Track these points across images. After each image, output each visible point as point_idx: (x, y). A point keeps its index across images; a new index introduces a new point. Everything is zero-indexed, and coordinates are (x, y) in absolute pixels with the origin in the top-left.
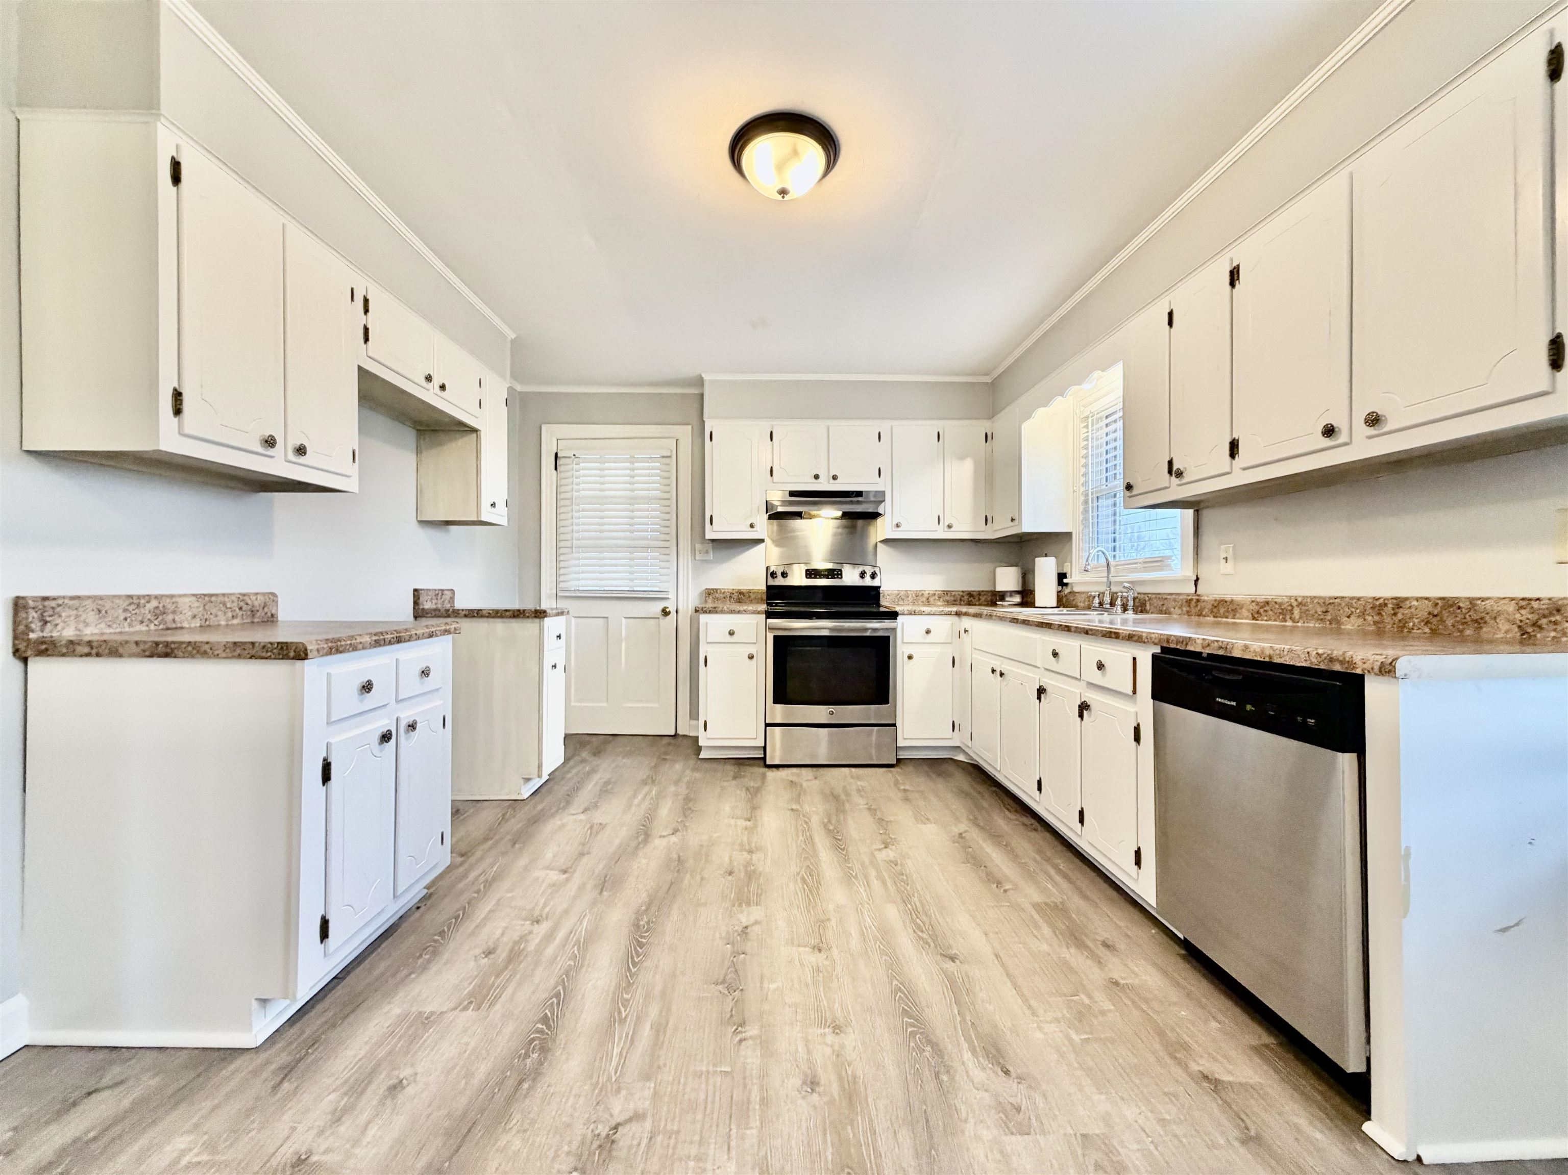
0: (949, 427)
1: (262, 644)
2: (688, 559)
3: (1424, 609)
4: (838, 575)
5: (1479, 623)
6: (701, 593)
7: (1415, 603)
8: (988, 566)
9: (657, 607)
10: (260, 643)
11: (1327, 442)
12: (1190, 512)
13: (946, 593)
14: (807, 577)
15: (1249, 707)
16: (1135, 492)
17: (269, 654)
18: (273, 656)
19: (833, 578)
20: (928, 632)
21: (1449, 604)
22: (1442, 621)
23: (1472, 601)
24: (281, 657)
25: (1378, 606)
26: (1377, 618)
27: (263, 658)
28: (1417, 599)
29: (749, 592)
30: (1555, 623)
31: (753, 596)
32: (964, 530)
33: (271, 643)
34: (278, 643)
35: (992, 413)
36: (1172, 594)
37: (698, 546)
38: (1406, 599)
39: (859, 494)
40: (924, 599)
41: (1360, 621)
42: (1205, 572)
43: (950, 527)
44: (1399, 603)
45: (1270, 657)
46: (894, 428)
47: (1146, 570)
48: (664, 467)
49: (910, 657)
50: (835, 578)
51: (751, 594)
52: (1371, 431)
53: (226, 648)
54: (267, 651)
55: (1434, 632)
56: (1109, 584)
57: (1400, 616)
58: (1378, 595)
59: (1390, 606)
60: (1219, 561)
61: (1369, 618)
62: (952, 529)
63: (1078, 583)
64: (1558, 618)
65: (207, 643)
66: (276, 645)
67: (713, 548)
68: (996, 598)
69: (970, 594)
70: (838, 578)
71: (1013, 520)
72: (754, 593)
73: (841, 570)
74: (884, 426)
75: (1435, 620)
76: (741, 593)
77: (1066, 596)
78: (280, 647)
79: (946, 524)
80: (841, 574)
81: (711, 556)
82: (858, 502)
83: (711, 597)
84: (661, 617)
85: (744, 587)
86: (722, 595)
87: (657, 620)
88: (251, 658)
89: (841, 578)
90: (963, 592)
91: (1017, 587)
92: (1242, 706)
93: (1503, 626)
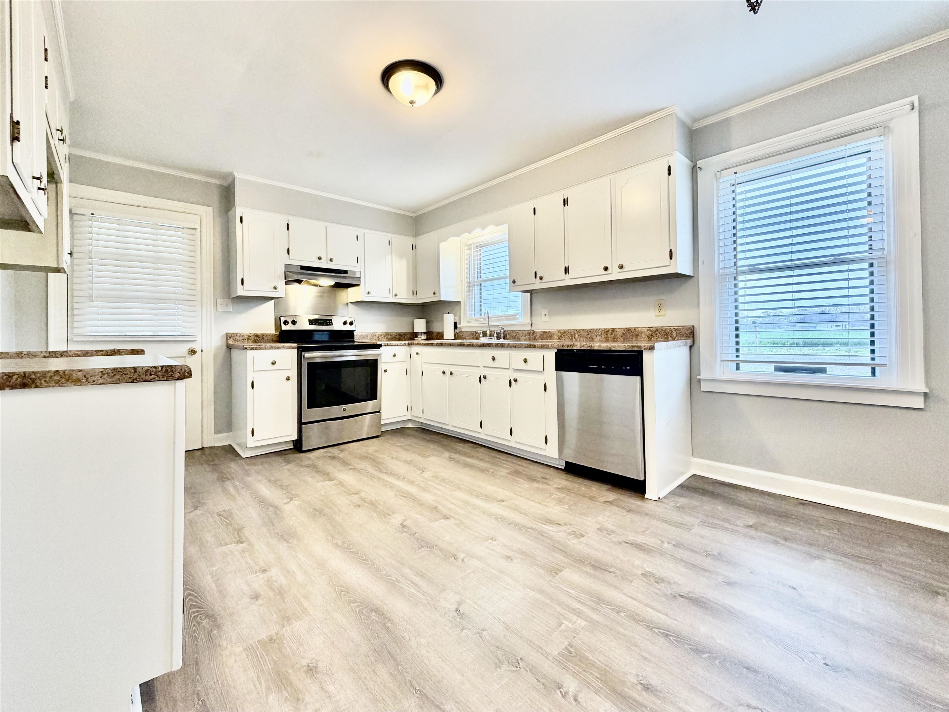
0: (396, 239)
1: (146, 368)
2: (211, 311)
3: (620, 333)
4: (329, 323)
5: (637, 336)
6: (222, 336)
7: (618, 330)
8: (412, 318)
9: (185, 348)
10: (143, 368)
11: (605, 272)
12: (529, 294)
13: (388, 334)
14: (310, 324)
15: (603, 367)
16: (516, 284)
17: (153, 376)
18: (157, 379)
19: (327, 325)
20: (395, 356)
21: (629, 330)
22: (626, 336)
23: (635, 328)
24: (165, 378)
25: (606, 332)
26: (606, 336)
27: (146, 381)
28: (619, 329)
29: (263, 335)
30: (656, 334)
31: (266, 338)
32: (404, 298)
33: (155, 367)
34: (162, 367)
35: (416, 234)
36: (520, 331)
37: (219, 301)
38: (615, 329)
39: (346, 272)
40: (376, 338)
41: (600, 337)
42: (535, 320)
43: (396, 295)
44: (613, 330)
45: (610, 348)
46: (365, 234)
47: (507, 320)
48: (191, 237)
49: (385, 371)
50: (328, 325)
51: (264, 337)
52: (620, 270)
53: (104, 374)
54: (151, 375)
55: (624, 339)
56: (489, 326)
57: (613, 335)
58: (606, 328)
59: (610, 331)
60: (542, 316)
61: (603, 336)
62: (397, 297)
63: (464, 327)
64: (657, 332)
65: (80, 371)
66: (160, 368)
67: (233, 303)
68: (414, 336)
69: (400, 335)
70: (330, 325)
71: (434, 294)
72: (267, 336)
73: (331, 320)
74: (360, 232)
75: (624, 336)
76: (257, 336)
77: (457, 333)
78: (164, 369)
79: (394, 294)
80: (332, 322)
81: (230, 308)
82: (345, 277)
83: (232, 339)
84: (188, 356)
85: (259, 332)
86: (241, 338)
87: (183, 358)
88: (133, 382)
89: (332, 325)
90: (396, 333)
91: (424, 330)
92: (600, 367)
93: (643, 335)
